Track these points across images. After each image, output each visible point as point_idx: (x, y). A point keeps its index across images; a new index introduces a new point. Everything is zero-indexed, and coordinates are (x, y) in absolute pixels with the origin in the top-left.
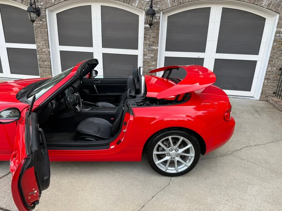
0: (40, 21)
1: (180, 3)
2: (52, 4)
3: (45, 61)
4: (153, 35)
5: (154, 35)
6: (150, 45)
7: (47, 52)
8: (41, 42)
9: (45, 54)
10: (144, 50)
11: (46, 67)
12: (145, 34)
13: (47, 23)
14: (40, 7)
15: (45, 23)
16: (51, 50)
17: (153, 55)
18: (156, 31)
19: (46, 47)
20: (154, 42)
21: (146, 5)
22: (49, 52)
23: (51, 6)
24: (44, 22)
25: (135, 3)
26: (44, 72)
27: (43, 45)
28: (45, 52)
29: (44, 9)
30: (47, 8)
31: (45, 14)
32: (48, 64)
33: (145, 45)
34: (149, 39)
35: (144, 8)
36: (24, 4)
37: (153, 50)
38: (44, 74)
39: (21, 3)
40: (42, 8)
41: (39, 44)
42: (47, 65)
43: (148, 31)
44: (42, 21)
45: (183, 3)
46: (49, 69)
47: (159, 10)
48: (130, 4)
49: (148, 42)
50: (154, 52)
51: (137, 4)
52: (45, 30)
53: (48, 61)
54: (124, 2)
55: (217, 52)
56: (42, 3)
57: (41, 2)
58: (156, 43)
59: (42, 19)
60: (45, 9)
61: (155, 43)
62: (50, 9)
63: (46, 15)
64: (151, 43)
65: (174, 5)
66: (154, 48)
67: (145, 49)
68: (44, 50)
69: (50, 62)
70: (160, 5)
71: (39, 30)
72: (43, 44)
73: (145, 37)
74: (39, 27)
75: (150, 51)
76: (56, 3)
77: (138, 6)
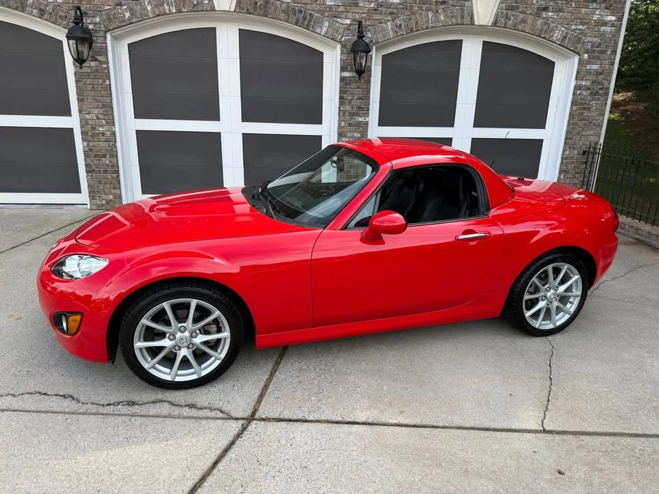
0: (92, 61)
1: (412, 30)
2: (123, 21)
3: (104, 156)
4: (359, 92)
5: (361, 92)
6: (353, 115)
7: (108, 134)
8: (92, 110)
9: (104, 138)
10: (339, 124)
11: (105, 171)
12: (341, 92)
13: (108, 67)
14: (91, 27)
15: (105, 66)
16: (117, 129)
17: (359, 135)
18: (364, 86)
19: (107, 122)
20: (360, 107)
21: (344, 32)
22: (114, 134)
23: (120, 27)
24: (101, 63)
25: (321, 27)
26: (100, 182)
27: (98, 118)
28: (103, 134)
29: (102, 34)
30: (109, 30)
31: (104, 45)
32: (110, 162)
33: (341, 113)
34: (350, 101)
35: (339, 37)
36: (46, 20)
37: (359, 125)
38: (101, 187)
39: (39, 17)
40: (96, 31)
41: (88, 116)
42: (107, 165)
43: (346, 85)
44: (96, 60)
45: (416, 31)
46: (115, 175)
47: (371, 42)
48: (311, 29)
49: (348, 108)
50: (361, 129)
51: (324, 30)
52: (105, 82)
53: (112, 156)
54: (296, 25)
55: (475, 126)
56: (98, 20)
57: (94, 17)
58: (365, 109)
59: (99, 58)
60: (106, 32)
61: (363, 110)
62: (117, 32)
63: (106, 47)
64: (355, 109)
65: (399, 34)
66: (360, 119)
67: (343, 123)
68: (100, 129)
69: (117, 157)
70: (373, 32)
71: (88, 81)
72: (99, 116)
73: (341, 98)
74: (89, 75)
75: (354, 126)
76: (134, 20)
77: (327, 32)
